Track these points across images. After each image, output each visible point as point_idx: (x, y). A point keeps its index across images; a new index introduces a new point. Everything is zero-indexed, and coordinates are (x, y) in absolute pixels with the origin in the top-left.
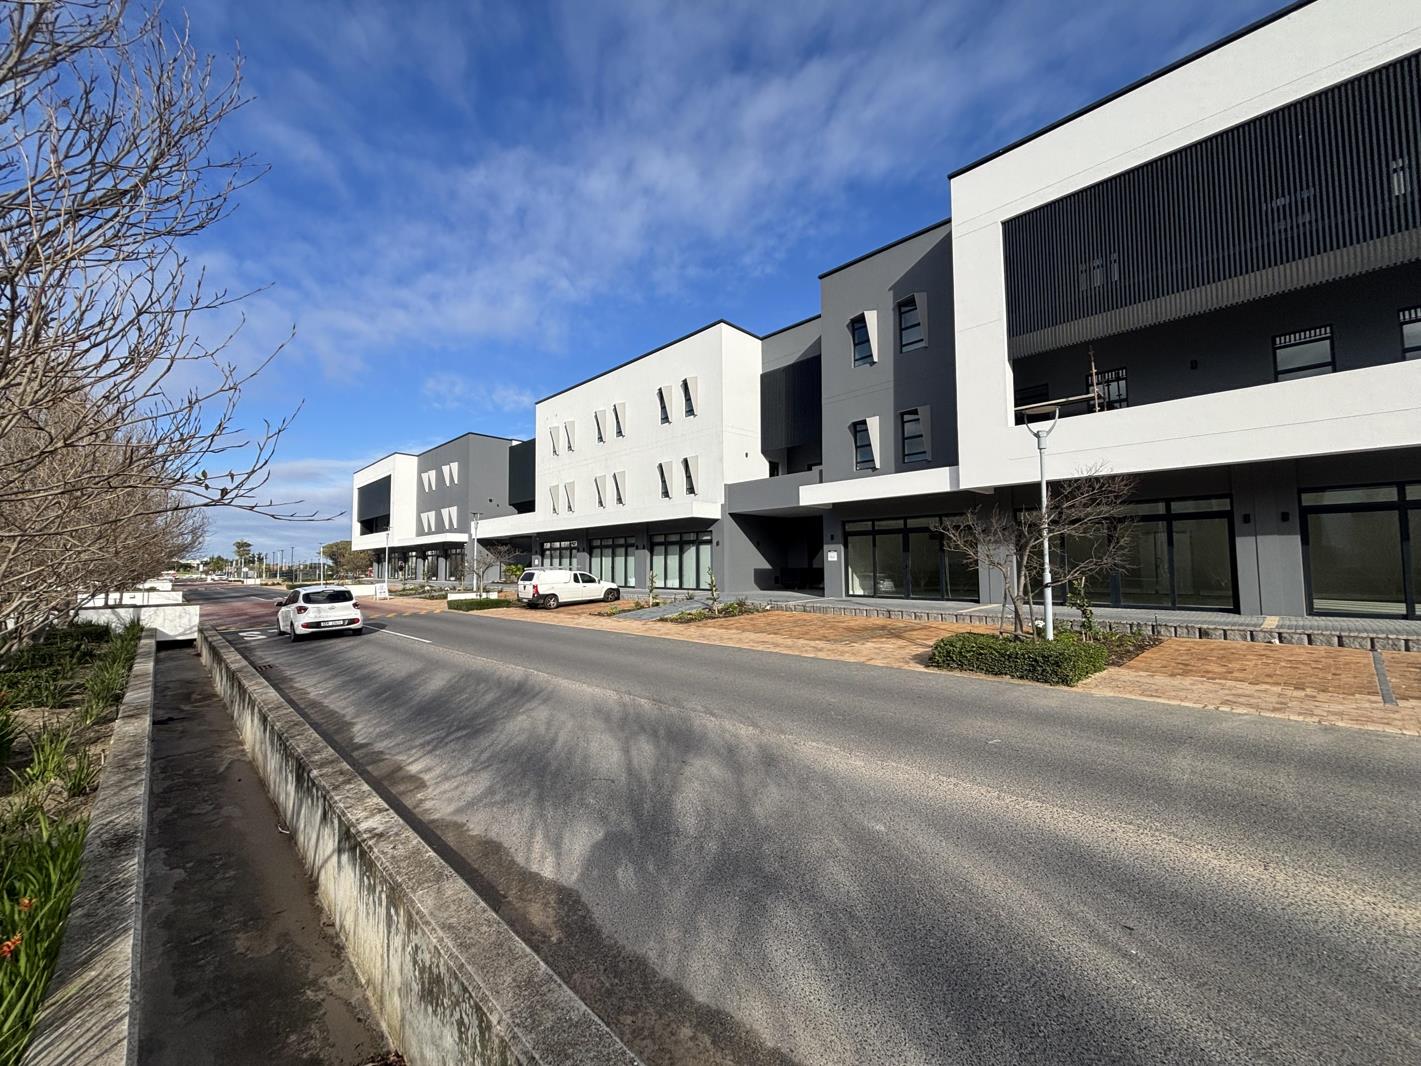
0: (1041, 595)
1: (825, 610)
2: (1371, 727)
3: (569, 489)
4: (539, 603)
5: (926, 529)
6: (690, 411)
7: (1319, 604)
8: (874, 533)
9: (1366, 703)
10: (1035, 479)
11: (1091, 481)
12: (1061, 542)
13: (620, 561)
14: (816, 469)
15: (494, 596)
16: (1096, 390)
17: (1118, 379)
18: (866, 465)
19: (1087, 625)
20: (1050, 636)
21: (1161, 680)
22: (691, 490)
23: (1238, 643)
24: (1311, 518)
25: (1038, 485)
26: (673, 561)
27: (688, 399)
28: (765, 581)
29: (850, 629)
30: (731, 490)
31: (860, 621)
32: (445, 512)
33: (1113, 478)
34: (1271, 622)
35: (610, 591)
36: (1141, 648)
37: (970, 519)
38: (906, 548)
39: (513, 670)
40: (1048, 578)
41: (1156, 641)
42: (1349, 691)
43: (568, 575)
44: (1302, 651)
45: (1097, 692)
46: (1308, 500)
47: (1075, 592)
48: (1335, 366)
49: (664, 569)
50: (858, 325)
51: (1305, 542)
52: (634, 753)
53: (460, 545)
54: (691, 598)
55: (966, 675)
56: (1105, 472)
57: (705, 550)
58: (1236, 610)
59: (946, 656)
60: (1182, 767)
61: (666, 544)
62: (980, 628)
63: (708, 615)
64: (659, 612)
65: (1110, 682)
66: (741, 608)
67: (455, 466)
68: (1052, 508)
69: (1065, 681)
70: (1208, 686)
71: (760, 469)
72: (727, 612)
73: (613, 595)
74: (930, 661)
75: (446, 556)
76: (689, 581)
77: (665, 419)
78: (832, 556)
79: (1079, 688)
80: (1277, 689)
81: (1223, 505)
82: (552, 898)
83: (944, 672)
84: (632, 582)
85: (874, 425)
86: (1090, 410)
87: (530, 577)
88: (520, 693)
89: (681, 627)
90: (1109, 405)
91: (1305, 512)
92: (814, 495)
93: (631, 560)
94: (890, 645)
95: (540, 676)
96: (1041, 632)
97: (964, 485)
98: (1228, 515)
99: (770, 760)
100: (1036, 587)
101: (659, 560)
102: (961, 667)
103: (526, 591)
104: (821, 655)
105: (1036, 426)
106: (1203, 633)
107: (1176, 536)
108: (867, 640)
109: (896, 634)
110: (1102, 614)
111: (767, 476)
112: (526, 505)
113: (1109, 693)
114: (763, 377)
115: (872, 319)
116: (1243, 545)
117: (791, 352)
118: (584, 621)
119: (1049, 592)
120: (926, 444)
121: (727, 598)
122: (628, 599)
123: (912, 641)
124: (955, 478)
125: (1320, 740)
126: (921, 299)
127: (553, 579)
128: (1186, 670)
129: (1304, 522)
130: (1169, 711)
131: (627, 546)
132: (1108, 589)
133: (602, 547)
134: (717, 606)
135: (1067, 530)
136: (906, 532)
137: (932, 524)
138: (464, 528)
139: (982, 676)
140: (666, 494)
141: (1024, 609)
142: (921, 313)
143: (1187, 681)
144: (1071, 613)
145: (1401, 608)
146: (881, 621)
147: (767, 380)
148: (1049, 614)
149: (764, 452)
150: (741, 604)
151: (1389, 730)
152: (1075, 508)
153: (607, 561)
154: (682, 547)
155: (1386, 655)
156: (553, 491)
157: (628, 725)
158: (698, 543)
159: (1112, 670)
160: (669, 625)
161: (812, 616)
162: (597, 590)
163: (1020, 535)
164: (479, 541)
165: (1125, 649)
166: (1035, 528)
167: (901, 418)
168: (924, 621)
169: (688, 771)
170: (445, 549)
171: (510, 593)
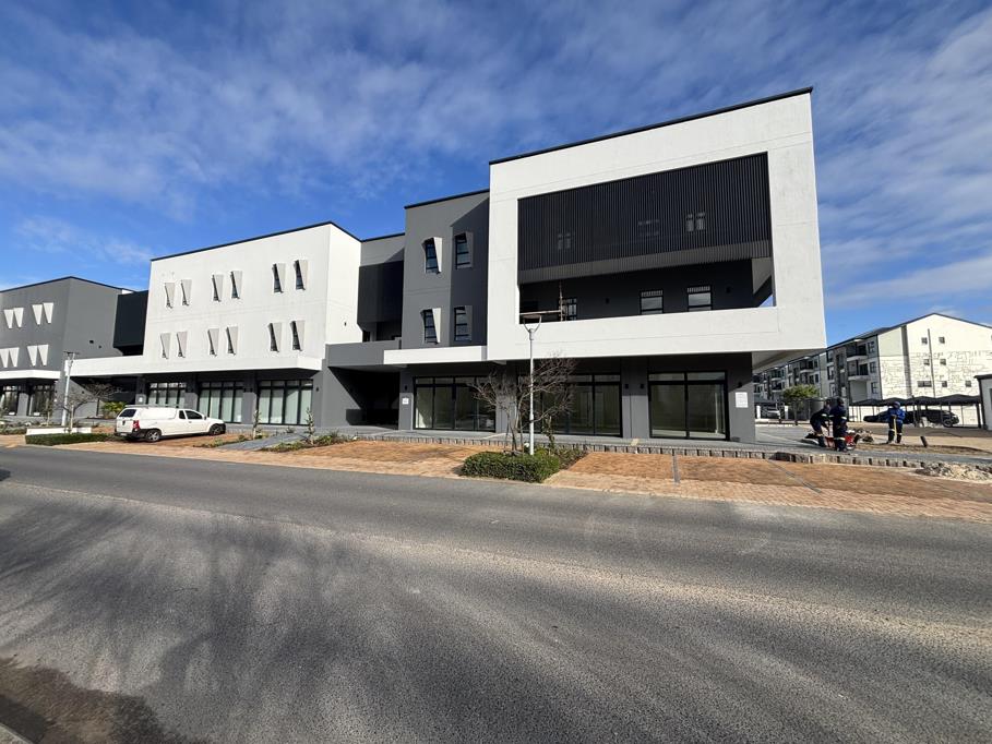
0: (528, 427)
1: (398, 439)
2: (669, 495)
3: (181, 337)
4: (139, 436)
5: (464, 385)
6: (300, 285)
7: (655, 432)
8: (434, 386)
9: (669, 482)
10: (527, 357)
11: (555, 361)
12: (540, 396)
13: (228, 401)
14: (397, 339)
15: (87, 431)
16: (562, 308)
17: (573, 304)
18: (431, 340)
19: (551, 446)
20: (532, 453)
21: (585, 476)
22: (297, 346)
23: (621, 454)
24: (652, 387)
25: (529, 361)
26: (278, 402)
27: (299, 276)
28: (355, 418)
29: (413, 452)
30: (332, 350)
31: (422, 446)
32: (32, 350)
33: (566, 359)
34: (635, 442)
35: (215, 426)
36: (578, 458)
37: (490, 380)
38: (454, 397)
39: (101, 500)
40: (532, 417)
41: (585, 454)
42: (662, 477)
43: (173, 412)
44: (646, 457)
45: (553, 486)
46: (652, 378)
47: (547, 426)
48: (664, 310)
49: (269, 409)
50: (429, 245)
51: (650, 400)
52: (221, 562)
53: (51, 382)
54: (291, 432)
55: (483, 479)
56: (562, 356)
57: (307, 394)
58: (621, 436)
59: (472, 468)
60: (591, 526)
61: (272, 389)
62: (495, 449)
63: (305, 445)
64: (260, 444)
65: (561, 480)
66: (334, 439)
67: (49, 307)
68: (536, 375)
69: (538, 480)
70: (607, 478)
71: (356, 335)
72: (321, 443)
73: (218, 430)
74: (462, 471)
75: (30, 392)
76: (291, 418)
77: (278, 288)
78: (405, 401)
79: (545, 484)
80: (635, 478)
81: (616, 378)
82: (111, 712)
83: (470, 478)
84: (239, 418)
85: (437, 313)
86: (559, 320)
87: (131, 413)
88: (105, 520)
89: (279, 455)
90: (568, 318)
91: (651, 384)
92: (394, 357)
93: (239, 401)
94: (439, 462)
95: (130, 503)
96: (527, 450)
97: (489, 359)
98: (619, 384)
99: (341, 555)
100: (525, 421)
101: (264, 402)
102: (480, 475)
103: (125, 426)
104: (390, 472)
105: (529, 326)
106: (606, 449)
107: (596, 394)
108: (423, 459)
109: (443, 454)
110: (560, 438)
111: (360, 340)
112: (133, 347)
113: (559, 486)
114: (361, 268)
115: (438, 242)
116: (625, 399)
117: (383, 255)
118: (187, 452)
119: (532, 425)
120: (469, 330)
121: (322, 432)
122: (232, 433)
123: (453, 458)
124: (485, 353)
125: (649, 504)
126: (470, 236)
127: (156, 415)
128: (597, 470)
129: (650, 390)
130: (587, 494)
131: (235, 389)
132: (564, 424)
133: (210, 389)
134: (313, 438)
135: (542, 389)
136: (454, 386)
137: (469, 381)
138: (55, 364)
139: (492, 479)
140: (274, 348)
141: (518, 435)
142: (469, 245)
143: (598, 475)
144: (543, 438)
145: (684, 434)
146: (433, 446)
147: (364, 271)
148: (532, 438)
149: (360, 323)
150: (333, 436)
151: (677, 496)
152: (547, 376)
153: (215, 401)
154: (286, 392)
155: (678, 457)
156: (165, 339)
157: (218, 538)
158: (301, 388)
159: (563, 471)
160: (269, 454)
161: (388, 443)
162: (203, 425)
163: (519, 391)
164: (72, 378)
165: (569, 459)
166: (525, 386)
167: (455, 311)
168: (462, 445)
169: (271, 571)
170: (29, 386)
171: (106, 427)
